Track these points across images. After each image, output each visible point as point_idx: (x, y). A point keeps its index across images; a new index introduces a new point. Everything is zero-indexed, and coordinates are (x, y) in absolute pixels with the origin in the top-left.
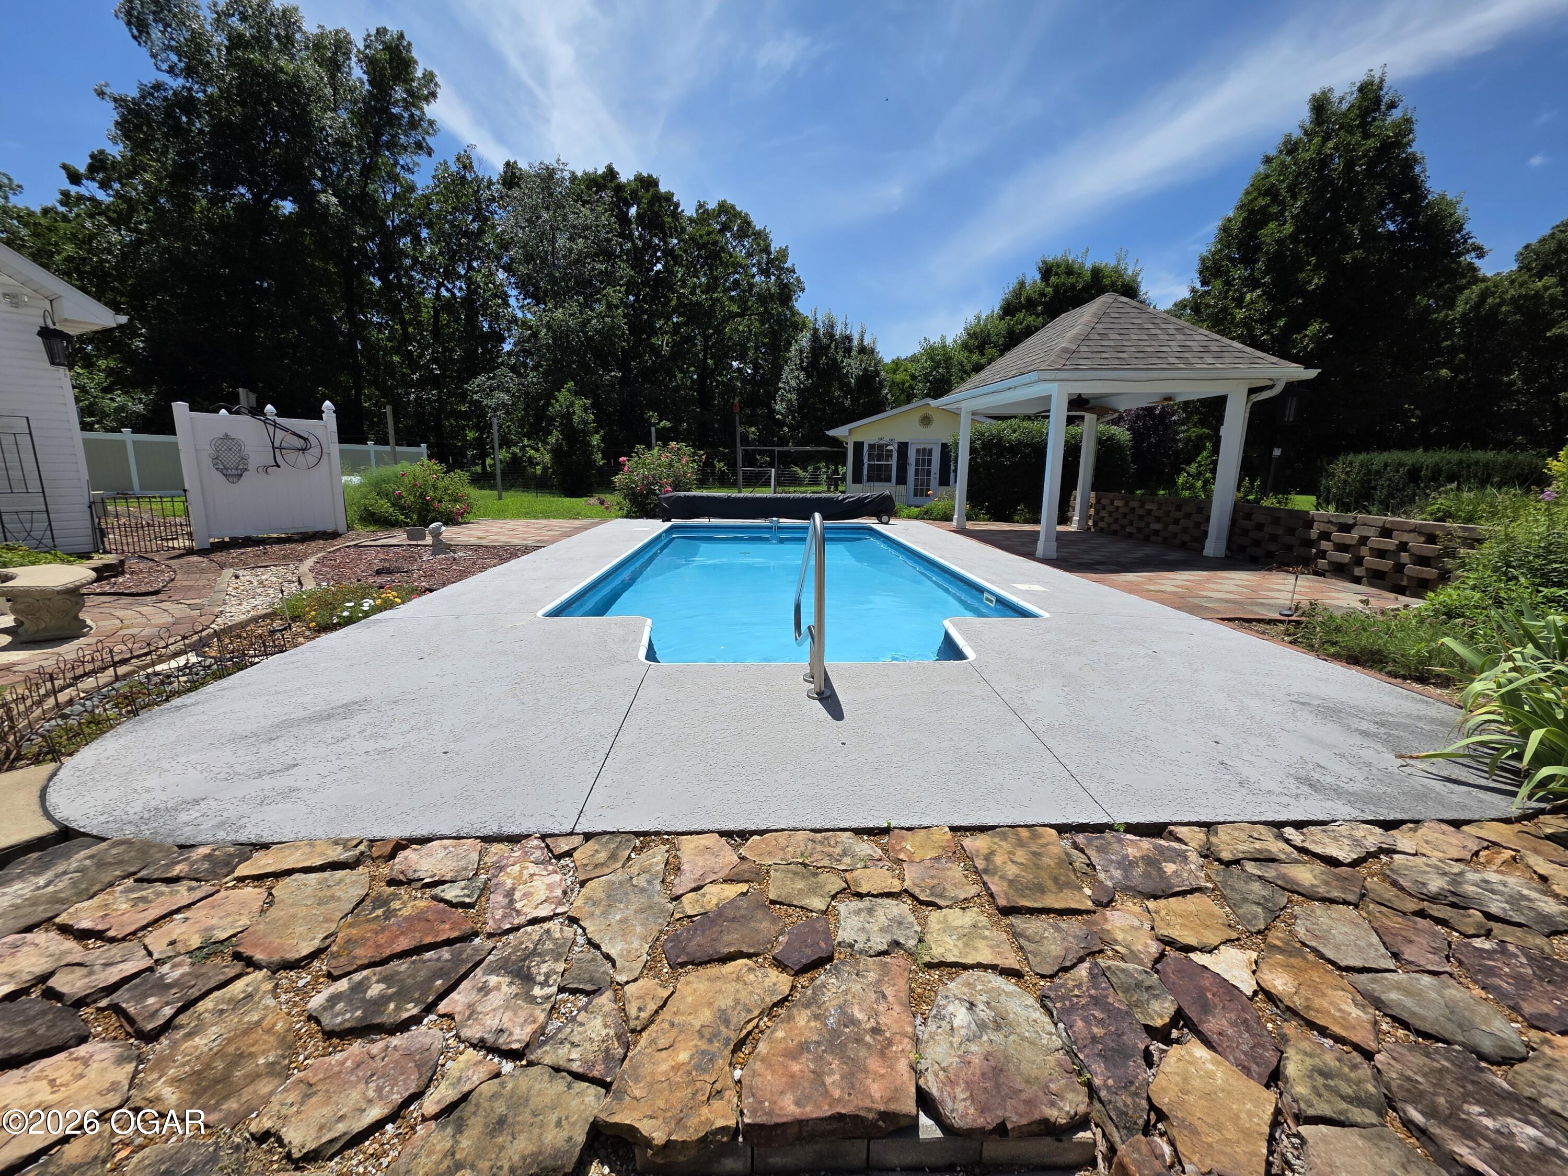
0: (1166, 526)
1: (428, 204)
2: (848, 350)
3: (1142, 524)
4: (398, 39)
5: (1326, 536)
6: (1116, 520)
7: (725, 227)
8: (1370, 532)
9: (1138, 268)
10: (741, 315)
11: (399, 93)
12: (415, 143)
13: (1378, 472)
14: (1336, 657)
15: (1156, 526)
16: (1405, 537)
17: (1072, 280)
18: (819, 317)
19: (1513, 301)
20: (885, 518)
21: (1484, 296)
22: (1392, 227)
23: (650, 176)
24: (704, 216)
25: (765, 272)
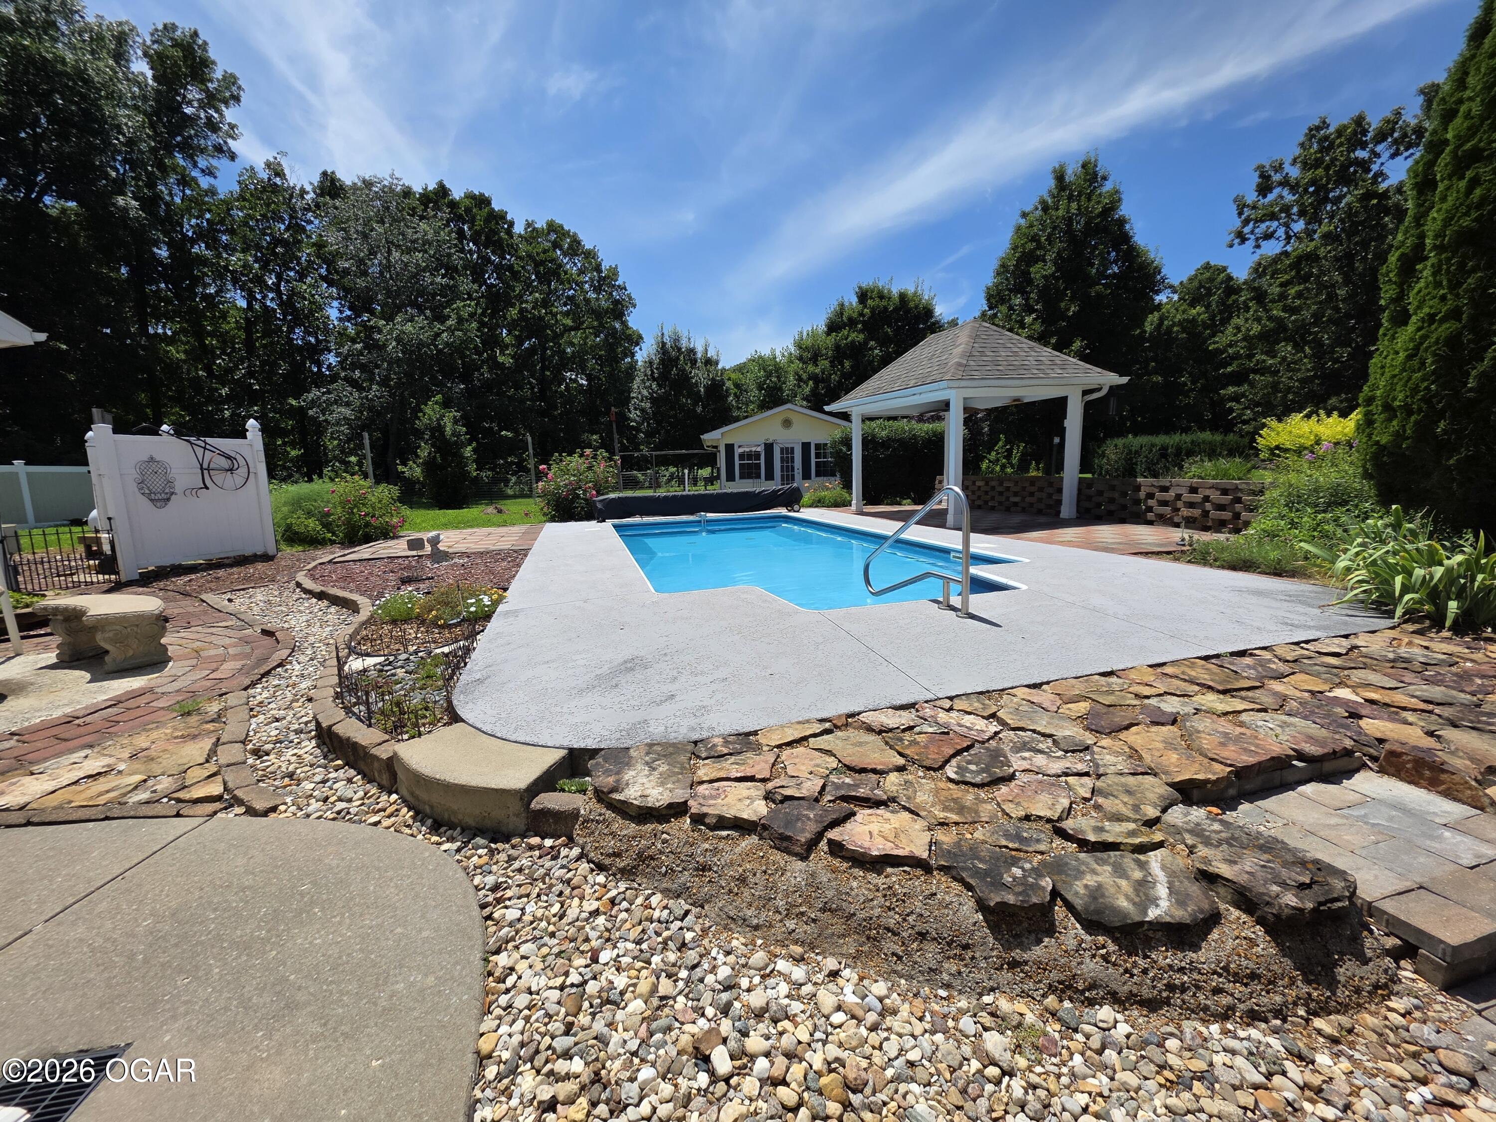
0: (1023, 498)
1: (229, 210)
2: (694, 362)
3: (1003, 499)
4: (191, 36)
5: (1151, 496)
6: (979, 497)
7: (556, 245)
8: (1183, 491)
9: (932, 294)
10: (576, 328)
11: (194, 93)
12: (214, 146)
13: (1136, 452)
14: (1222, 567)
15: (1016, 499)
16: (1208, 492)
17: (884, 303)
18: (666, 333)
19: (1180, 323)
20: (796, 507)
21: (1162, 319)
22: (1116, 269)
23: (482, 195)
24: (533, 234)
25: (598, 289)
